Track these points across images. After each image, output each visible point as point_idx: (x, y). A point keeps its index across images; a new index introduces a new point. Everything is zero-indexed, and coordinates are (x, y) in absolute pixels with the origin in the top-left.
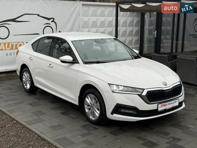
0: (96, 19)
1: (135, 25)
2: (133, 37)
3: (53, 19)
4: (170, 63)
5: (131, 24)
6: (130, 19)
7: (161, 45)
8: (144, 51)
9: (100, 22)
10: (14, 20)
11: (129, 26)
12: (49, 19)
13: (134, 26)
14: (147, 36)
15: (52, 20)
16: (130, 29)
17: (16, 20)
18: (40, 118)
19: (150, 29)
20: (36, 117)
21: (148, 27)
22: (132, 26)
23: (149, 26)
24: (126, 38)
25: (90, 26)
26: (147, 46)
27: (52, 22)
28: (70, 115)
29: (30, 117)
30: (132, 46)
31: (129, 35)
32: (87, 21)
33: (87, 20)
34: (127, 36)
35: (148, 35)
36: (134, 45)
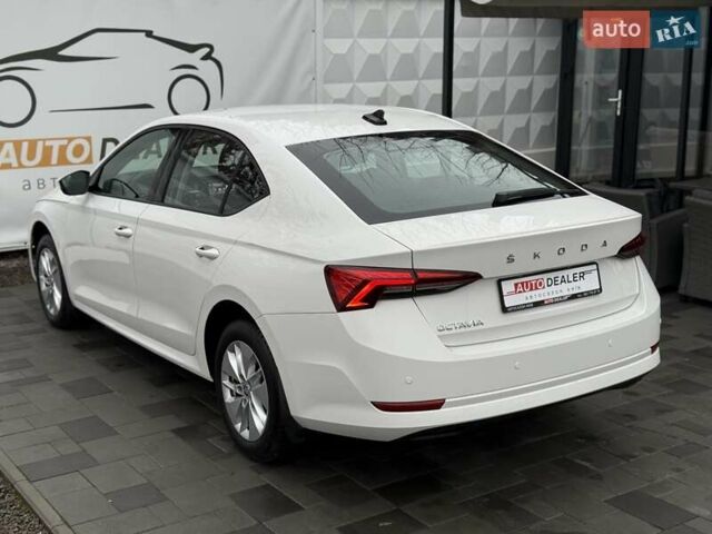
0: (383, 45)
1: (539, 70)
2: (534, 115)
3: (207, 50)
4: (658, 224)
5: (525, 64)
6: (518, 46)
7: (641, 147)
8: (577, 171)
9: (398, 56)
10: (52, 54)
11: (514, 73)
12: (191, 49)
13: (535, 70)
14: (590, 112)
15: (205, 51)
16: (521, 82)
17: (61, 53)
18: (84, 451)
19: (603, 84)
20: (70, 448)
21: (592, 75)
22: (529, 71)
23: (595, 72)
24: (503, 121)
25: (355, 76)
26: (590, 151)
27: (204, 58)
28: (210, 440)
29: (49, 443)
30: (529, 149)
31: (515, 109)
32: (344, 55)
33: (344, 52)
34: (510, 112)
35: (593, 108)
36: (534, 147)
